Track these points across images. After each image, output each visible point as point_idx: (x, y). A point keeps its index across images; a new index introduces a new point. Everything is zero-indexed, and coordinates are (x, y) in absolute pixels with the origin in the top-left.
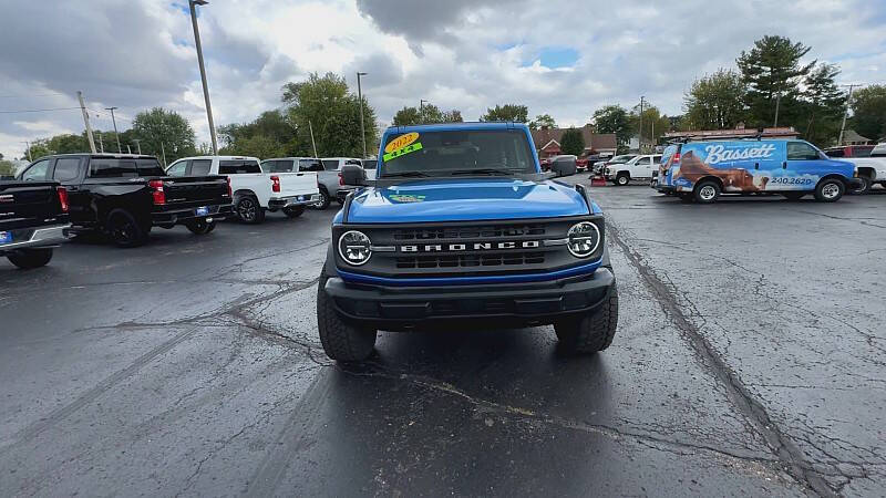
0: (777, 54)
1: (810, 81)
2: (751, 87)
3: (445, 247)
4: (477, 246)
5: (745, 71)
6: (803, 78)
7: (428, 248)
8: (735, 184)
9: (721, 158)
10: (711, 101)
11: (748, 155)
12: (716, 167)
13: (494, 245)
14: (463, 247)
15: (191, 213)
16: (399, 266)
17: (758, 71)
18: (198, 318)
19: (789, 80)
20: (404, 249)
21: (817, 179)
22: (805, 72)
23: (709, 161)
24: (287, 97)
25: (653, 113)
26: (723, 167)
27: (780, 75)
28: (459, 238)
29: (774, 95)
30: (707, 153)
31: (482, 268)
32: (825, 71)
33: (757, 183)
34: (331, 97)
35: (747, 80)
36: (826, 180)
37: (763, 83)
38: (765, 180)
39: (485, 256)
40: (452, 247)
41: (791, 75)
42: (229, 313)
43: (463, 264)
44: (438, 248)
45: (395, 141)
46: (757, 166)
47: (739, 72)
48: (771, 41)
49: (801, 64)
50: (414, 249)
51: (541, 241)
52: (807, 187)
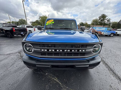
0: (104, 17)
1: (107, 20)
2: (100, 21)
3: (56, 50)
4: (65, 51)
5: (99, 18)
6: (106, 20)
7: (50, 50)
8: (99, 33)
9: (98, 30)
10: (94, 22)
11: (102, 29)
12: (97, 31)
13: (71, 50)
14: (61, 51)
15: (20, 33)
16: (41, 55)
17: (101, 19)
18: (12, 53)
19: (105, 20)
20: (43, 50)
21: (110, 33)
22: (107, 19)
23: (96, 30)
24: (39, 18)
25: (87, 23)
26: (98, 31)
27: (104, 19)
28: (60, 48)
29: (103, 22)
30: (96, 29)
31: (66, 57)
32: (109, 19)
33: (102, 33)
34: (45, 18)
35: (100, 20)
36: (112, 33)
37: (101, 20)
38: (103, 33)
39: (67, 53)
40: (58, 50)
41: (105, 19)
42: (18, 52)
43: (61, 55)
44: (53, 50)
45: (49, 21)
46: (103, 31)
47: (99, 19)
48: (103, 15)
49: (107, 18)
50: (46, 50)
51: (85, 50)
52: (109, 34)
